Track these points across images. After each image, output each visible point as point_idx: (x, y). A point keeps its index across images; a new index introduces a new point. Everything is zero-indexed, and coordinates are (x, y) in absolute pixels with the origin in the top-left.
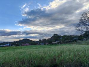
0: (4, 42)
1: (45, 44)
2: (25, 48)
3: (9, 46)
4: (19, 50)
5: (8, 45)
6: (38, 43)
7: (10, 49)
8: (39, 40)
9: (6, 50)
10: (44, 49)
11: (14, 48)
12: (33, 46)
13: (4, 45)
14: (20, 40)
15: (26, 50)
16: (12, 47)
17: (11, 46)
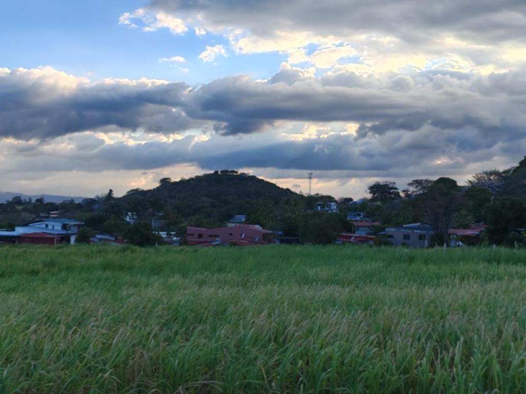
0: (18, 201)
1: (440, 240)
2: (220, 270)
3: (65, 239)
4: (156, 282)
5: (55, 227)
6: (356, 219)
7: (70, 269)
8: (374, 189)
9: (34, 273)
10: (429, 292)
11: (106, 267)
12: (309, 248)
13: (19, 231)
14: (165, 181)
15: (225, 293)
16: (85, 248)
17: (83, 238)
